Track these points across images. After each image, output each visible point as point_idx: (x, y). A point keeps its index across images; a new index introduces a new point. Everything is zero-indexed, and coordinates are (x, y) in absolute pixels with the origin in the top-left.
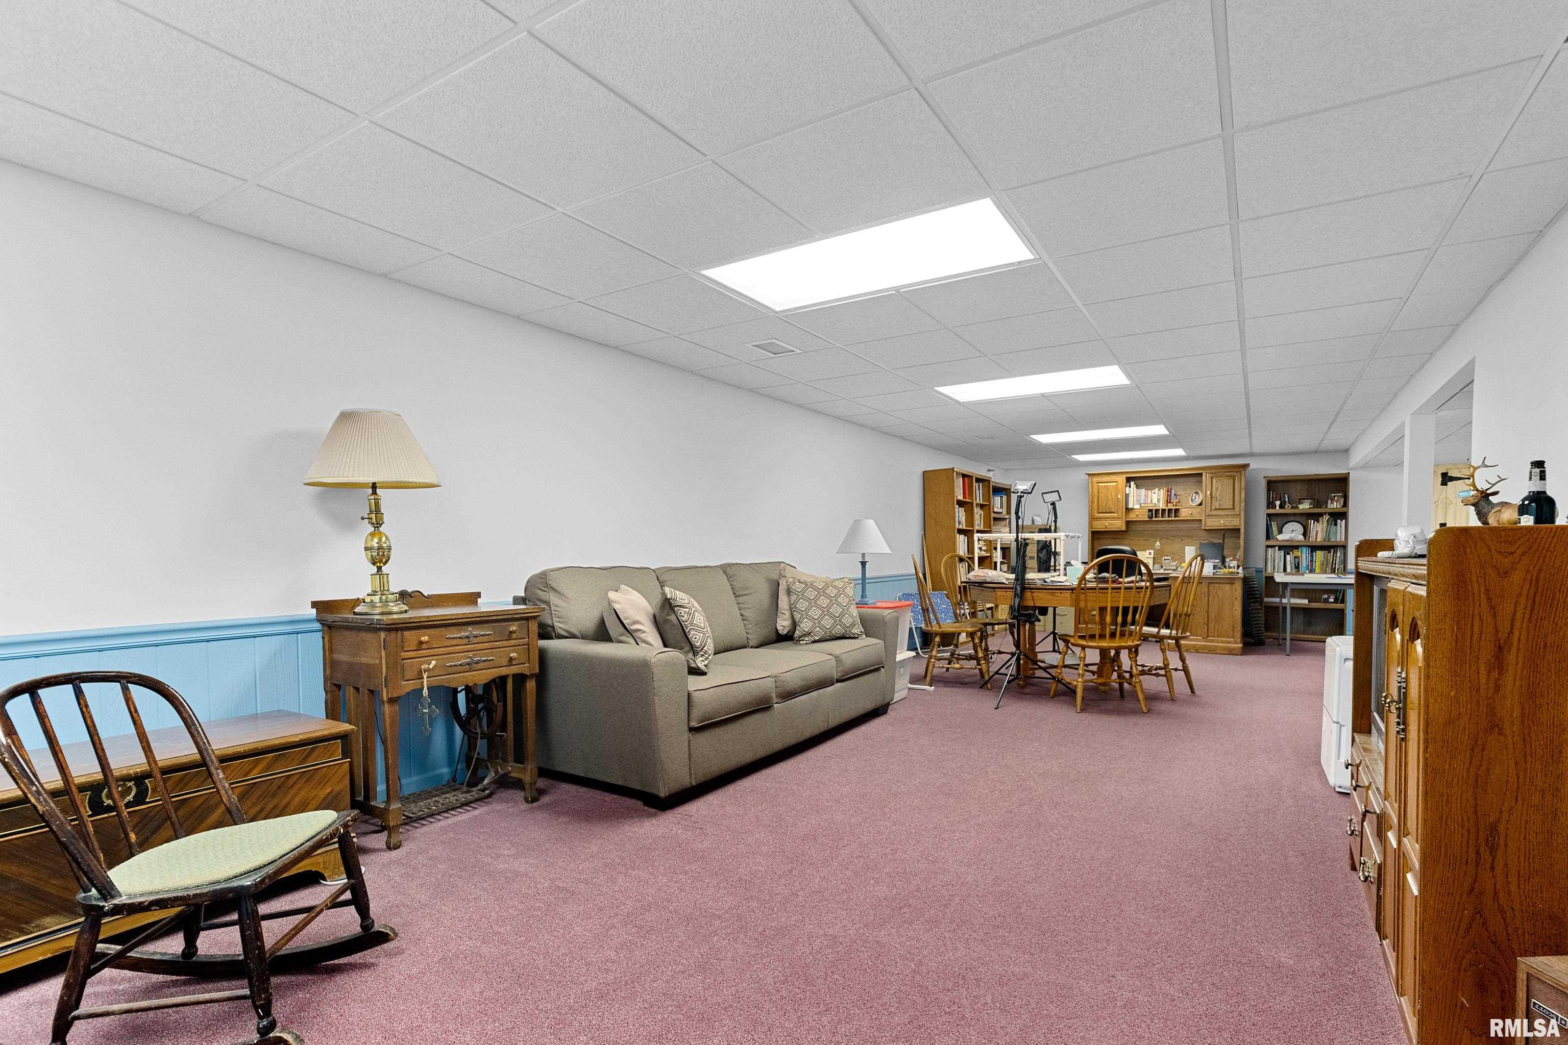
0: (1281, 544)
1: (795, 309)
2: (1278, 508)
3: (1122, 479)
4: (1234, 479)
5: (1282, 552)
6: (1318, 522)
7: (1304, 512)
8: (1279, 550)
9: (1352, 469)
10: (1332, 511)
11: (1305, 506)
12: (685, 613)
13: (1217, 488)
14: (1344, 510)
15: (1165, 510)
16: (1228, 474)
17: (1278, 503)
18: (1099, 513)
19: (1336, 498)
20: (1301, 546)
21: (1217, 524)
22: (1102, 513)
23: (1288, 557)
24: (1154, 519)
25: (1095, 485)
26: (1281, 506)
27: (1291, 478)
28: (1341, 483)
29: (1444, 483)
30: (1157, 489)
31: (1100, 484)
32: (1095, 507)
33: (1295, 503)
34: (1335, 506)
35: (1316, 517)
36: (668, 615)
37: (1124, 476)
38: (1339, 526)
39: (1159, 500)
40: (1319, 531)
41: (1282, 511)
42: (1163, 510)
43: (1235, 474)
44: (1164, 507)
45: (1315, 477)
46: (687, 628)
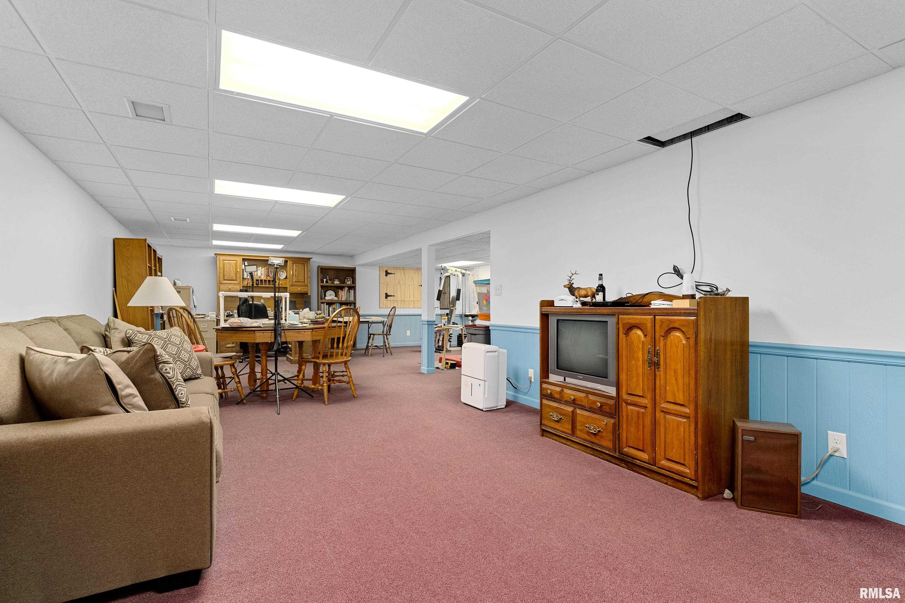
0: (328, 302)
1: (238, 94)
2: (325, 283)
3: (240, 260)
4: (304, 266)
5: (328, 306)
6: (342, 290)
7: (337, 285)
8: (326, 305)
9: (356, 265)
10: (349, 285)
11: (337, 282)
12: (170, 368)
13: (296, 270)
14: (353, 285)
15: (266, 280)
16: (302, 262)
17: (325, 280)
18: (224, 280)
19: (349, 279)
20: (336, 303)
21: (296, 290)
22: (227, 280)
23: (330, 309)
24: (259, 285)
25: (221, 261)
26: (327, 282)
27: (331, 268)
28: (351, 272)
29: (386, 275)
30: (260, 268)
31: (225, 261)
32: (221, 276)
33: (332, 280)
34: (349, 283)
35: (342, 288)
36: (152, 373)
37: (241, 258)
38: (351, 293)
39: (261, 274)
40: (343, 295)
41: (327, 284)
42: (265, 281)
43: (305, 263)
44: (265, 279)
45: (341, 268)
46: (174, 383)
